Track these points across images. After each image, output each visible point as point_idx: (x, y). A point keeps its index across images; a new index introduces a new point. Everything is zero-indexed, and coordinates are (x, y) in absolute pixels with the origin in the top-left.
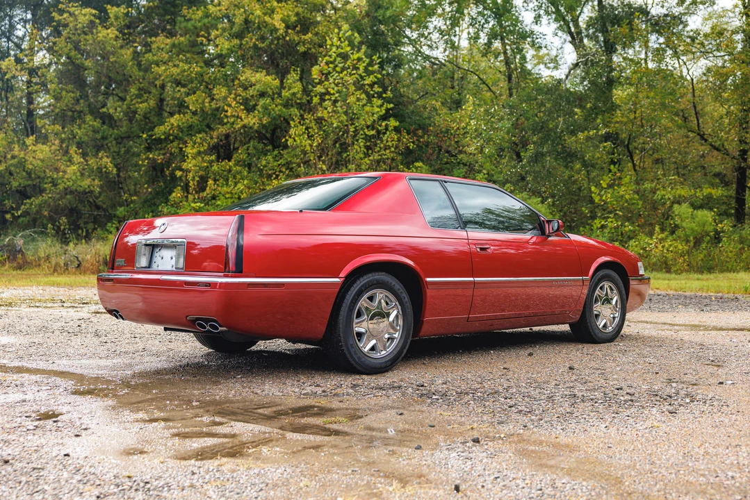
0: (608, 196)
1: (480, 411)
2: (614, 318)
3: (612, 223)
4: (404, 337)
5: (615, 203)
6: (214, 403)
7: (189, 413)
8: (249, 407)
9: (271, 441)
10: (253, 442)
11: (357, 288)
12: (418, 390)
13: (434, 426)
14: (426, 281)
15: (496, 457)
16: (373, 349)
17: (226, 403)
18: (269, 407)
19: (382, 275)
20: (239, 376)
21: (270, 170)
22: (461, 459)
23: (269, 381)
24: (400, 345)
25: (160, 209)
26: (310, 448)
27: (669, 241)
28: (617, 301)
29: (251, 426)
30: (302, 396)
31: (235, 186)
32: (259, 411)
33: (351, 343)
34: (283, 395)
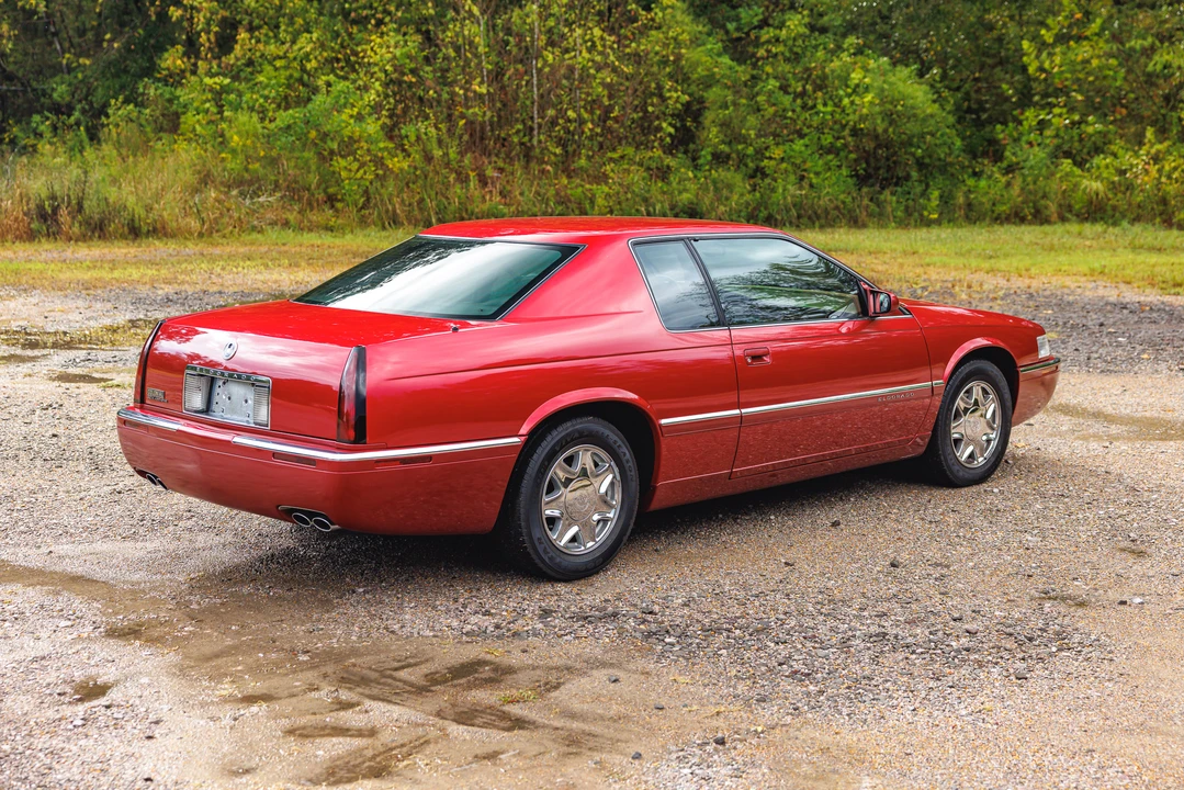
0: (1056, 62)
1: (734, 672)
2: (989, 441)
3: (1060, 119)
4: (623, 516)
5: (1069, 76)
6: (330, 656)
7: (297, 680)
8: (387, 666)
9: (427, 742)
10: (403, 746)
11: (548, 448)
12: (644, 621)
13: (662, 709)
14: (660, 425)
15: (744, 776)
16: (574, 539)
17: (348, 656)
18: (416, 665)
19: (589, 422)
20: (361, 590)
21: (364, 8)
22: (695, 779)
23: (410, 602)
24: (617, 531)
25: (141, 90)
26: (484, 758)
27: (1172, 158)
28: (994, 412)
29: (396, 711)
30: (464, 637)
31: (294, 42)
32: (402, 674)
33: (538, 536)
34: (434, 636)
